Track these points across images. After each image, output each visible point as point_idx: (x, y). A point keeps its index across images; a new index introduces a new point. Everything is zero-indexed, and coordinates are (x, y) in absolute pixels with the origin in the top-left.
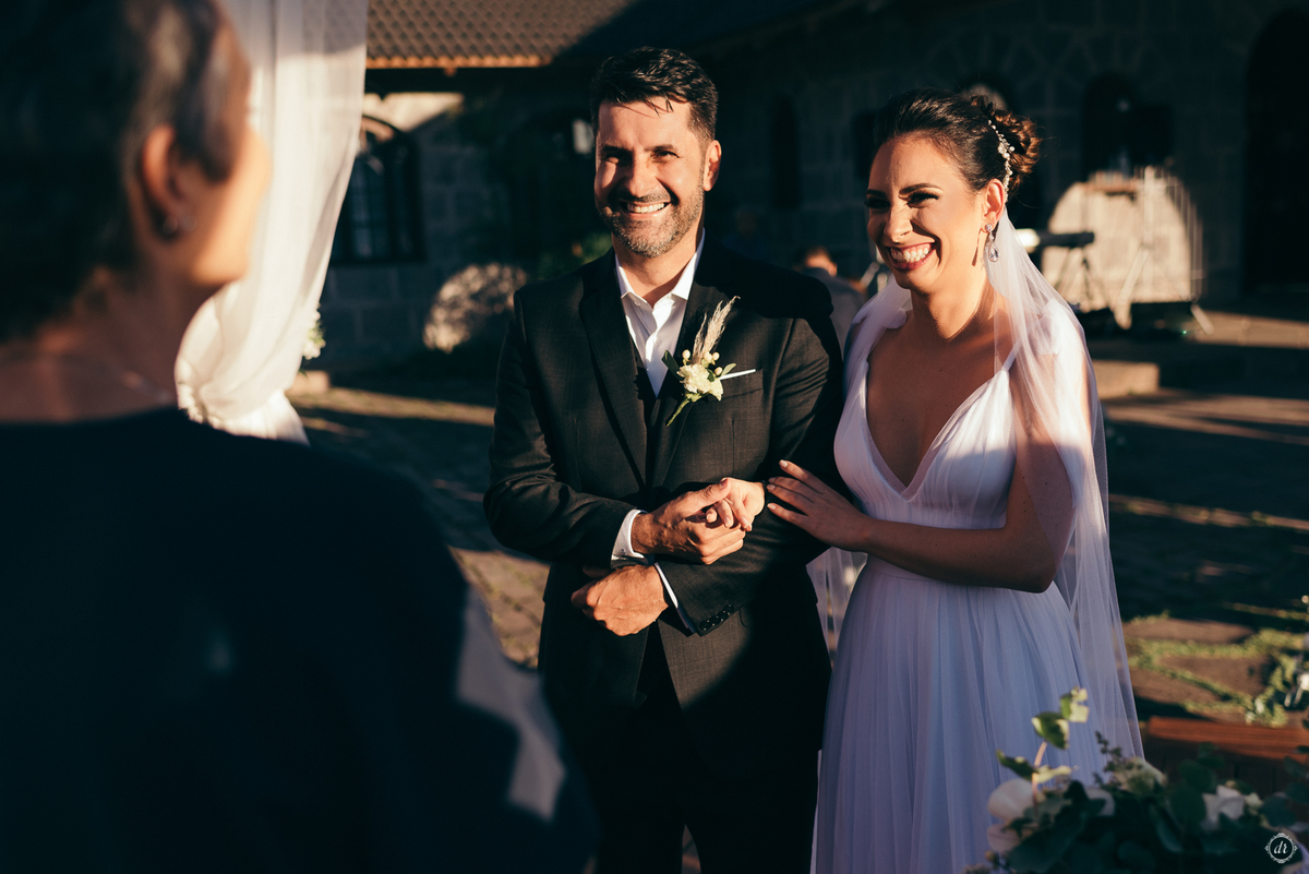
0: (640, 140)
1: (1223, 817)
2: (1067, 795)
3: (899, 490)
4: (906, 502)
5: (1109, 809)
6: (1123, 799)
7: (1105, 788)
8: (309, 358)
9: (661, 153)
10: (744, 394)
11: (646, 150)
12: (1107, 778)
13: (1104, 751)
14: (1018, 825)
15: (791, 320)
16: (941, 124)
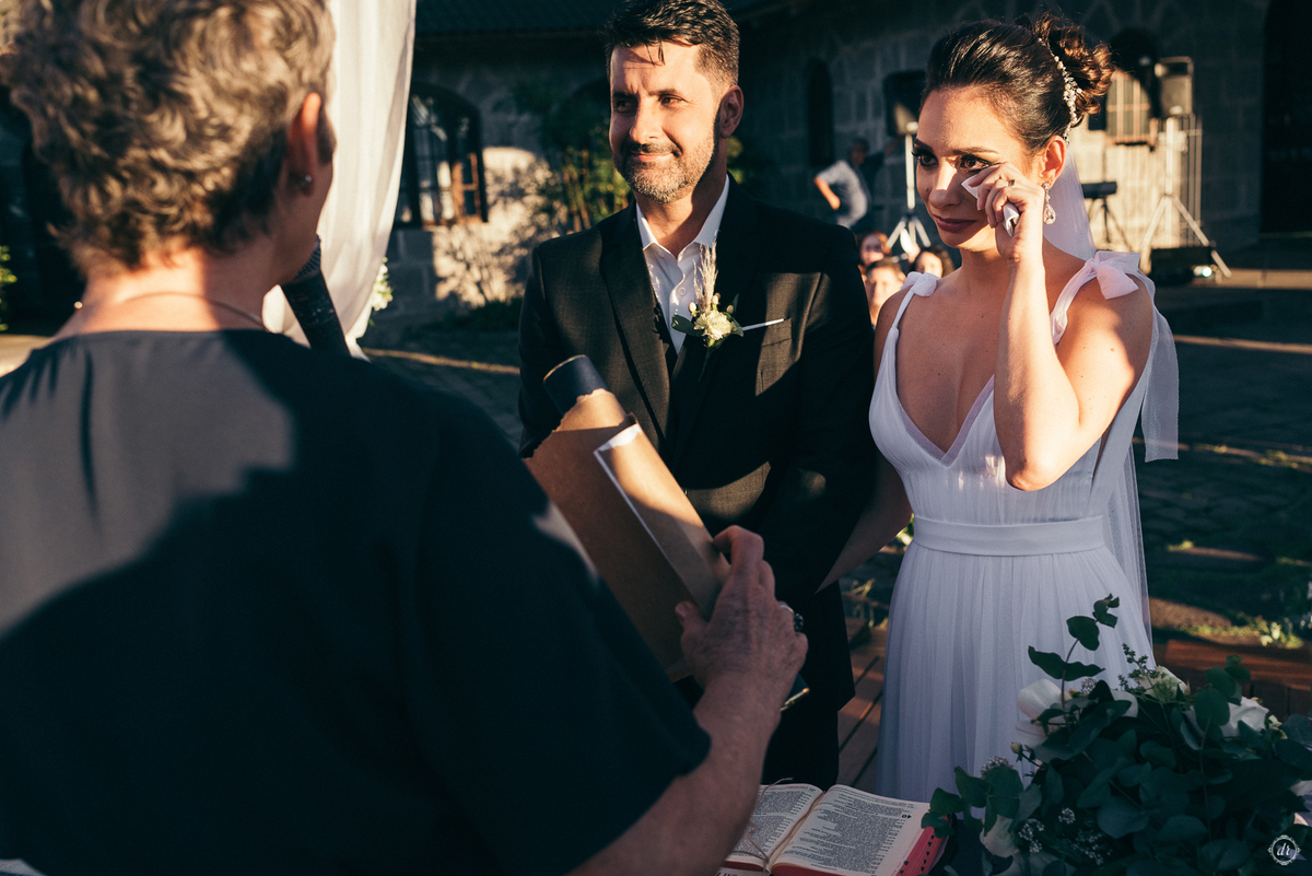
0: (645, 84)
1: (1241, 725)
2: (1092, 695)
3: (938, 457)
4: (946, 468)
5: (1133, 711)
6: (1146, 703)
7: (1128, 690)
8: (377, 309)
9: (666, 97)
10: (773, 344)
11: (651, 94)
12: (1133, 684)
13: (1130, 661)
14: (1045, 717)
15: (819, 274)
16: (1005, 79)
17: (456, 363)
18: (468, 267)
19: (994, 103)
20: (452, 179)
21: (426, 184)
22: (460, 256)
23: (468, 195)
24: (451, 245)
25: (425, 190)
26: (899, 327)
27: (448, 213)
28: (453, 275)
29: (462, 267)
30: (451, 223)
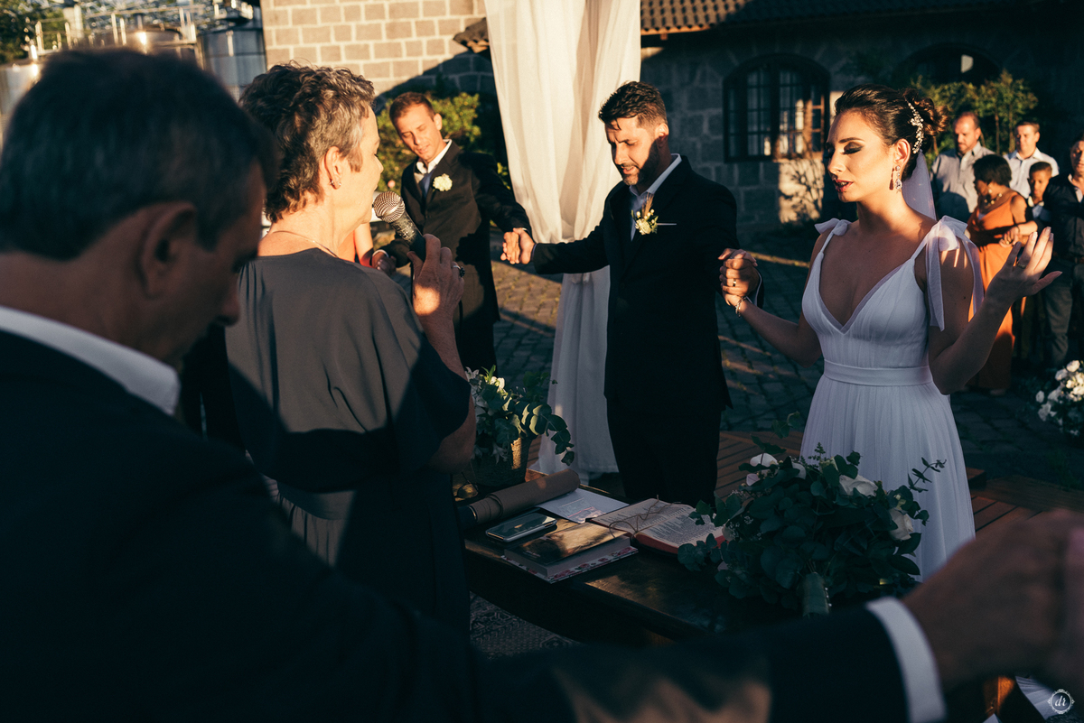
1: (855, 490)
4: (843, 334)
5: (803, 475)
16: (869, 104)
17: (782, 261)
18: (809, 189)
19: (864, 115)
20: (805, 124)
21: (783, 127)
22: (803, 180)
23: (816, 137)
24: (797, 172)
25: (783, 133)
26: (824, 252)
27: (800, 148)
28: (797, 194)
29: (804, 188)
30: (801, 156)
